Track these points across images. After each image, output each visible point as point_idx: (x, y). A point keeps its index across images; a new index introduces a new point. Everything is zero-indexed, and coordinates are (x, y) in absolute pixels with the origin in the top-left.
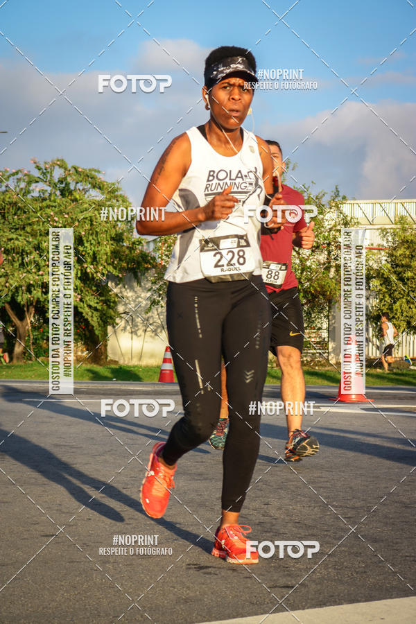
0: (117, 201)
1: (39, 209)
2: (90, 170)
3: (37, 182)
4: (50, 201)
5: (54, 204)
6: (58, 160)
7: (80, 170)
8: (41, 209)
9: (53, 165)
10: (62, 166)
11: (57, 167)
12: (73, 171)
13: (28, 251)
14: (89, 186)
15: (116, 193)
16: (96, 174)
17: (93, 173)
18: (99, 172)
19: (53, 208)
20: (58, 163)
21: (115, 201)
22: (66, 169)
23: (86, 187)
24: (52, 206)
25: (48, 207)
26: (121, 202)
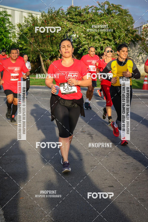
0: (128, 16)
1: (99, 20)
2: (118, 5)
3: (99, 10)
4: (104, 17)
5: (105, 18)
6: (106, 2)
7: (114, 5)
8: (100, 20)
9: (105, 3)
10: (108, 4)
11: (106, 5)
12: (112, 6)
13: (96, 35)
14: (118, 11)
15: (127, 14)
16: (120, 7)
17: (119, 6)
18: (121, 6)
19: (105, 19)
20: (107, 3)
21: (127, 17)
22: (109, 5)
23: (116, 11)
24: (104, 19)
25: (103, 19)
26: (129, 17)
